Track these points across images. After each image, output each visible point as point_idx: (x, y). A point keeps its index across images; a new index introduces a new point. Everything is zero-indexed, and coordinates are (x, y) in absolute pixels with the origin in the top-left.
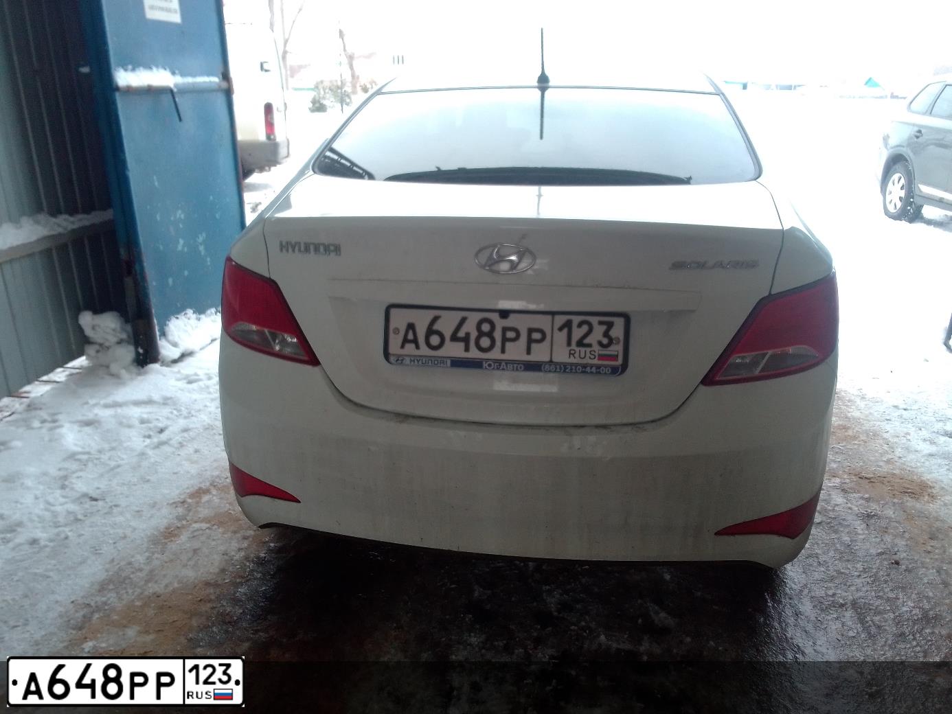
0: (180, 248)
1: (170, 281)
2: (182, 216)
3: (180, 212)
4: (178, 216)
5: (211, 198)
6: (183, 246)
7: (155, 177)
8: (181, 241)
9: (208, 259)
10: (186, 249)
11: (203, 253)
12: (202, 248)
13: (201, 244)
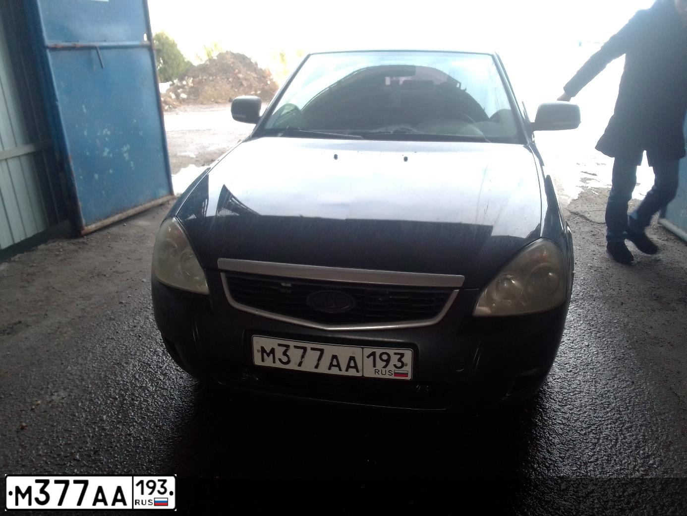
0: (105, 154)
1: (96, 176)
2: (109, 133)
3: (106, 130)
4: (104, 132)
5: (135, 121)
6: (109, 153)
7: (84, 106)
8: (107, 150)
9: (132, 163)
10: (111, 155)
11: (127, 159)
12: (126, 155)
13: (125, 152)
